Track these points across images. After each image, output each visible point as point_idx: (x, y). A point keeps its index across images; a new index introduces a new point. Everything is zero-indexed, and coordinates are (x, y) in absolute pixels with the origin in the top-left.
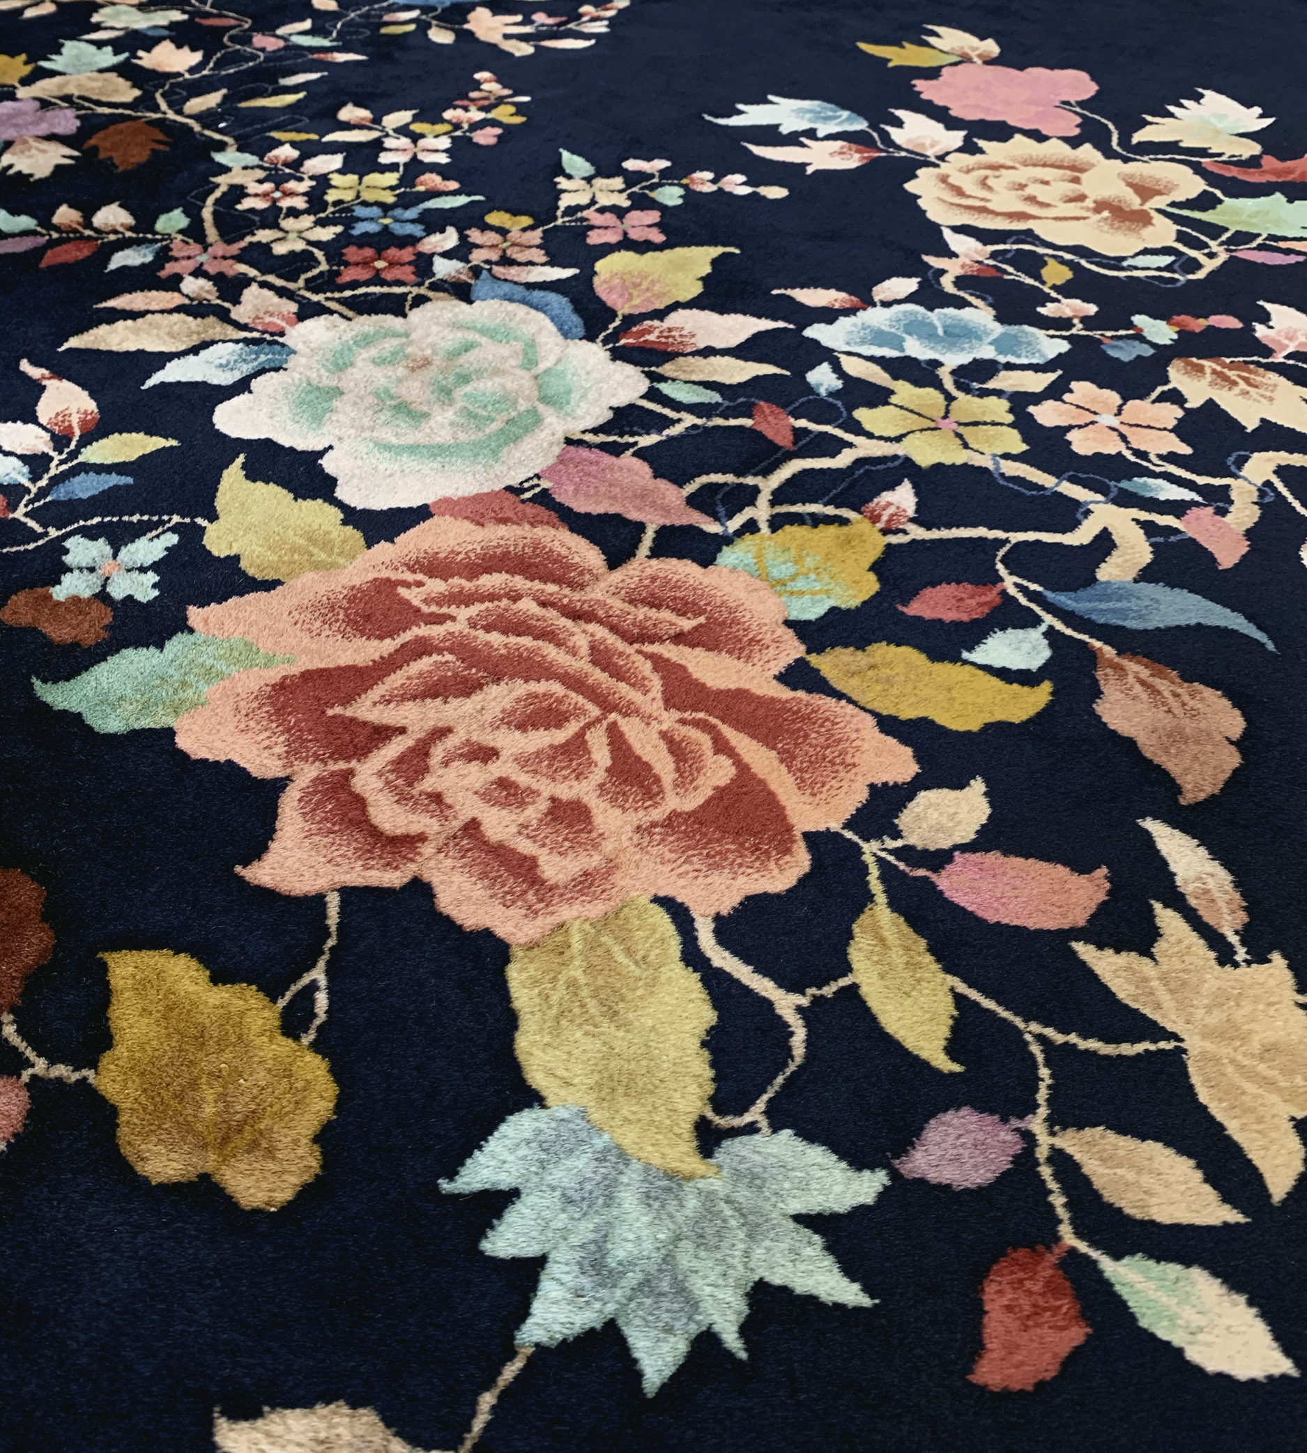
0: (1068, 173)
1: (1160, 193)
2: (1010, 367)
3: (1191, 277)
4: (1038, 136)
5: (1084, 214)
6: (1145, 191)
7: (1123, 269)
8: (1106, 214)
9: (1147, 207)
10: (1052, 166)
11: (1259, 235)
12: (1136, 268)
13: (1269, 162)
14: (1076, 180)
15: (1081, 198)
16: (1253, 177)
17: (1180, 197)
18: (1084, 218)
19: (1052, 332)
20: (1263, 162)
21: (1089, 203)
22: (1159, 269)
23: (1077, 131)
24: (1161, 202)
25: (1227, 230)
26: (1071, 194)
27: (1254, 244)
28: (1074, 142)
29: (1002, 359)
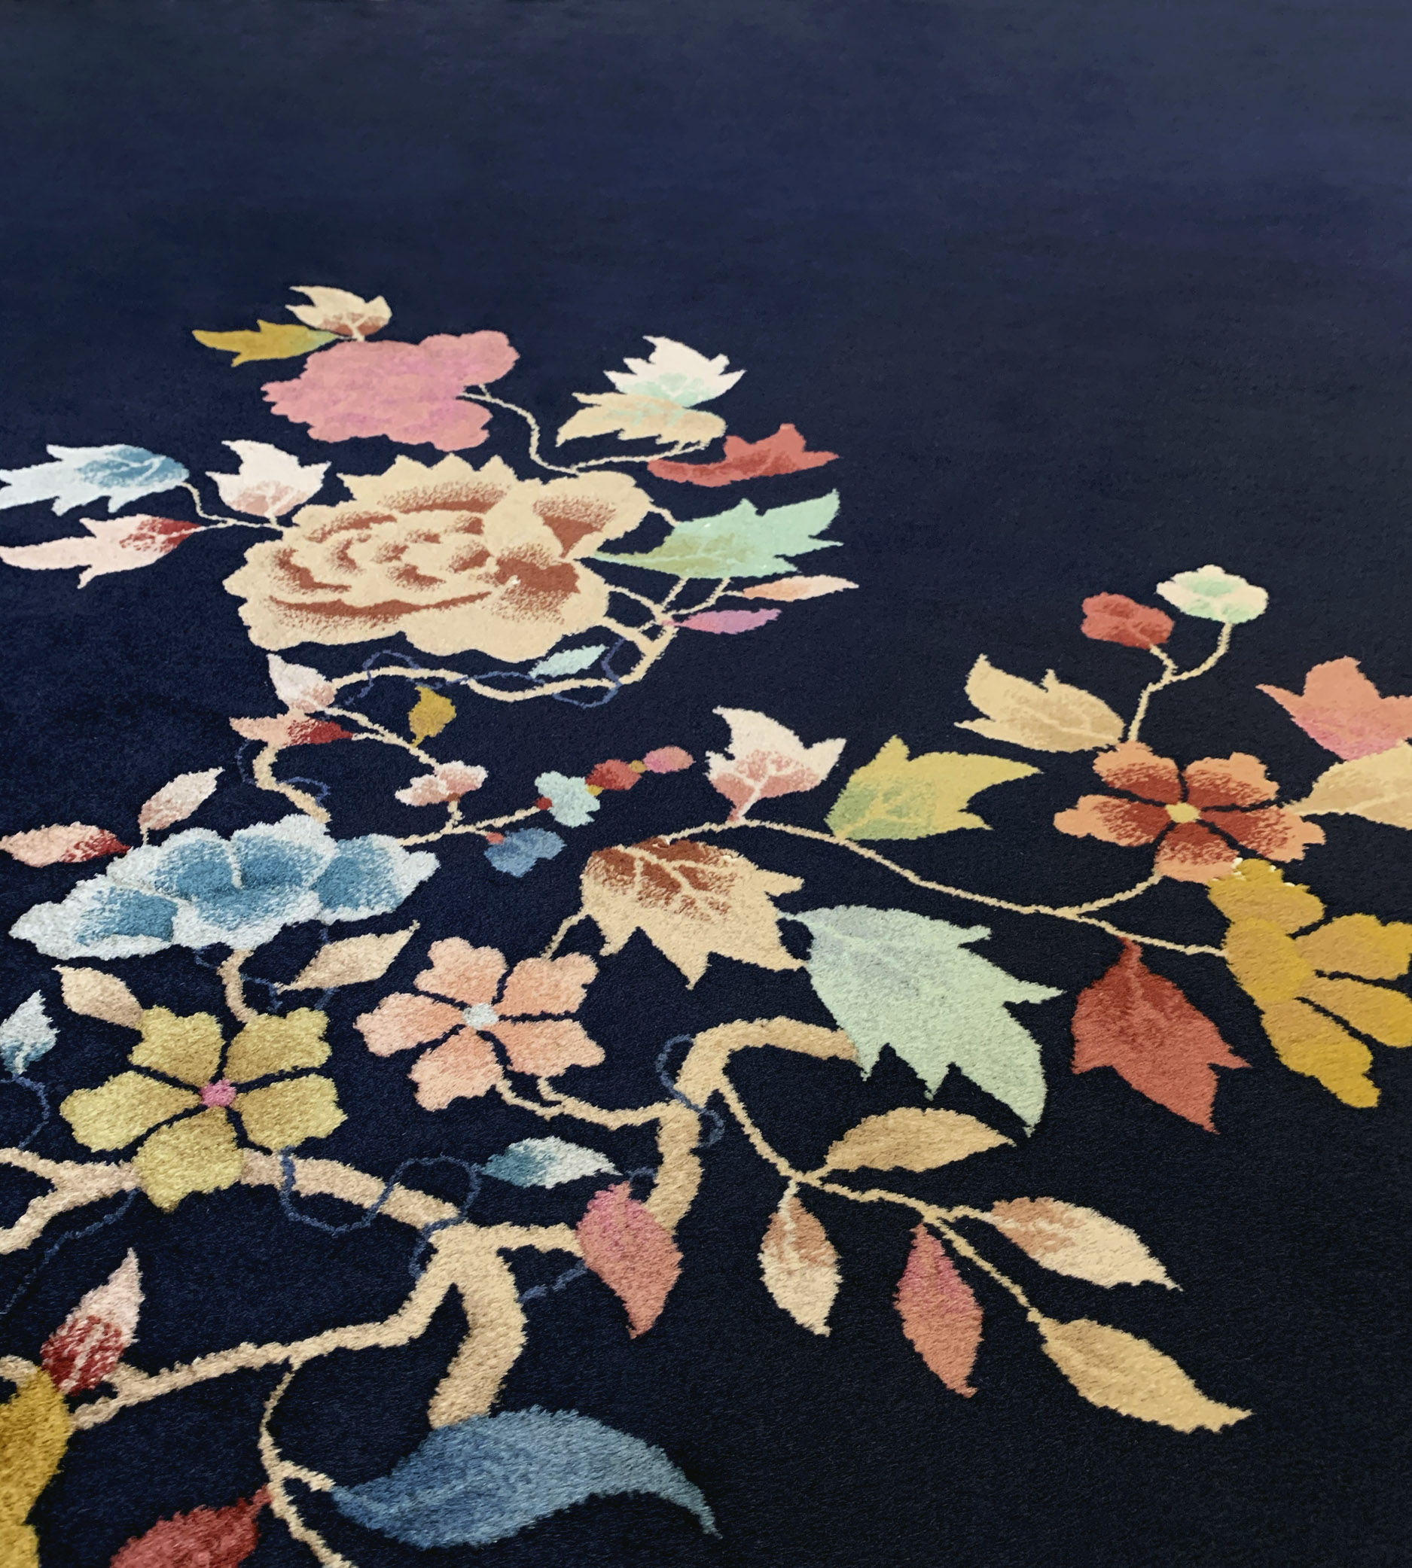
0: (466, 514)
1: (589, 529)
2: (342, 931)
3: (626, 680)
4: (428, 455)
5: (482, 587)
6: (567, 529)
7: (530, 685)
8: (513, 581)
9: (569, 559)
10: (446, 506)
11: (719, 581)
12: (549, 679)
13: (736, 447)
14: (475, 527)
15: (479, 558)
16: (713, 477)
17: (615, 530)
18: (482, 596)
19: (414, 840)
20: (727, 449)
21: (491, 567)
22: (581, 674)
23: (484, 435)
24: (589, 546)
25: (675, 579)
26: (465, 554)
27: (711, 601)
28: (476, 457)
29: (329, 917)
